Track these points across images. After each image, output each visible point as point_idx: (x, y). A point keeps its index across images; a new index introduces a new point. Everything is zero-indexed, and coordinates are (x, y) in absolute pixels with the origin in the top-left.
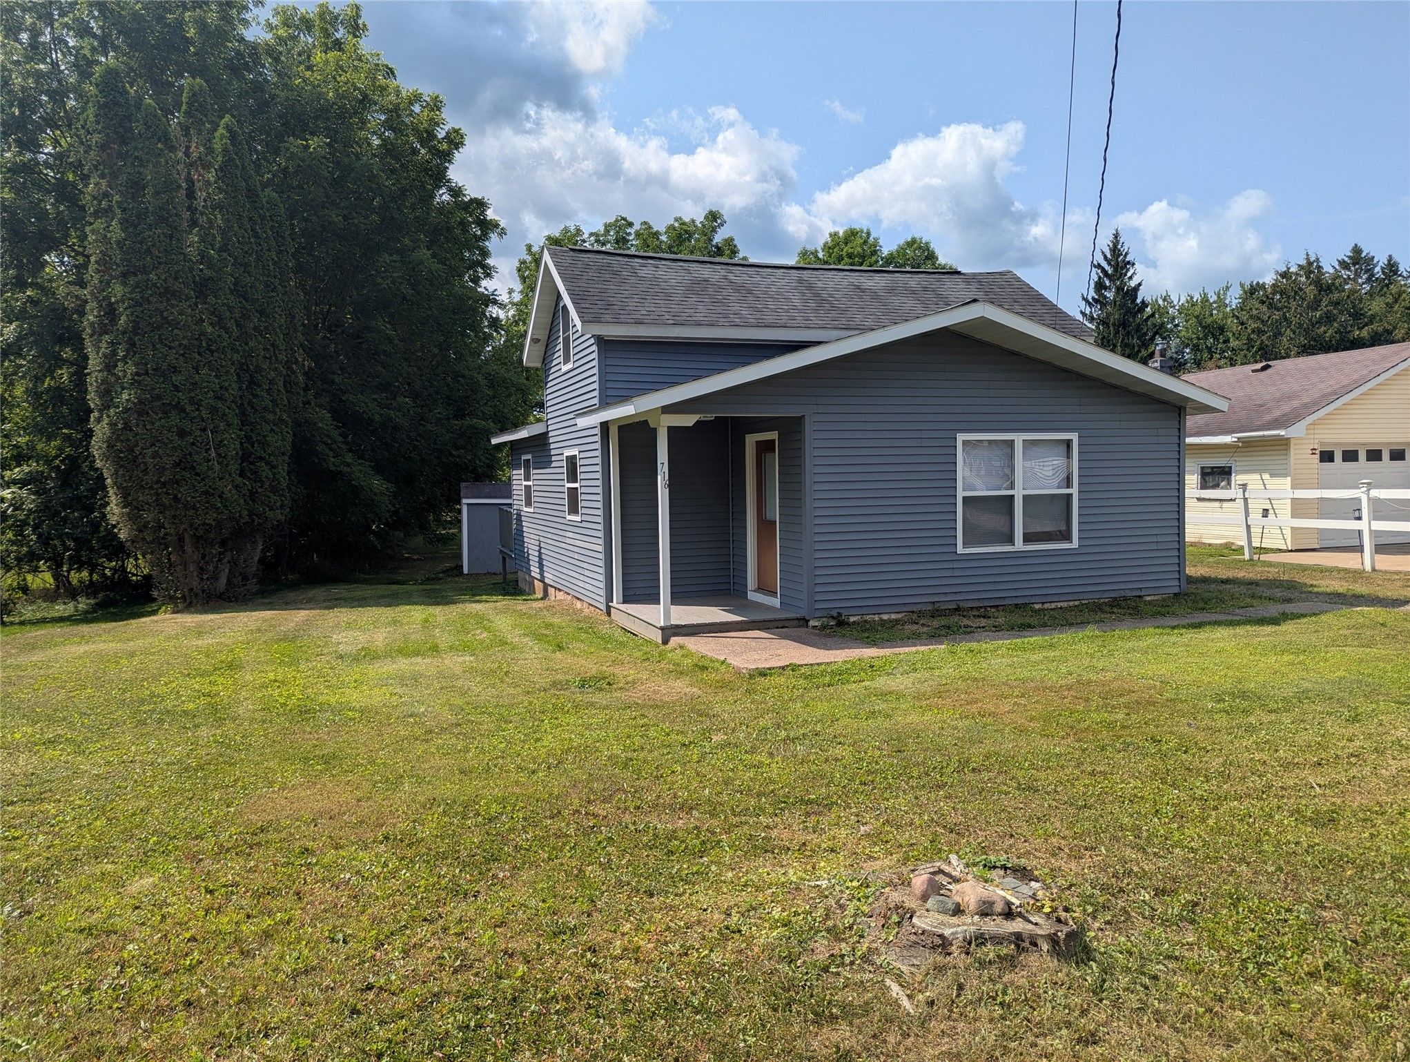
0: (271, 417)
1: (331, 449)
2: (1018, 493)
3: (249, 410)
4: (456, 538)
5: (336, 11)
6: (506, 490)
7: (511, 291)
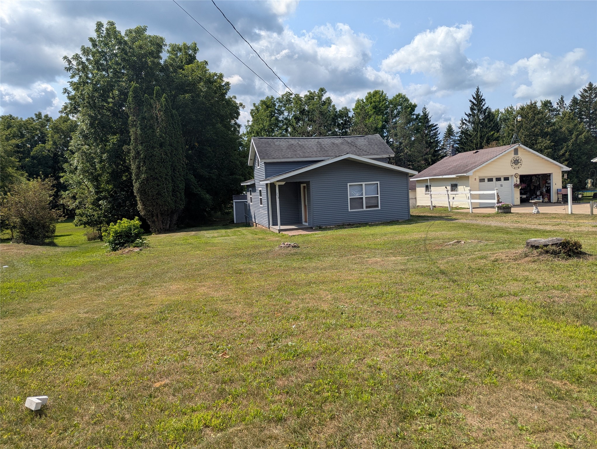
0: (179, 179)
1: (195, 187)
2: (364, 196)
3: (174, 178)
4: (231, 213)
5: (189, 45)
6: (245, 197)
7: (248, 121)
